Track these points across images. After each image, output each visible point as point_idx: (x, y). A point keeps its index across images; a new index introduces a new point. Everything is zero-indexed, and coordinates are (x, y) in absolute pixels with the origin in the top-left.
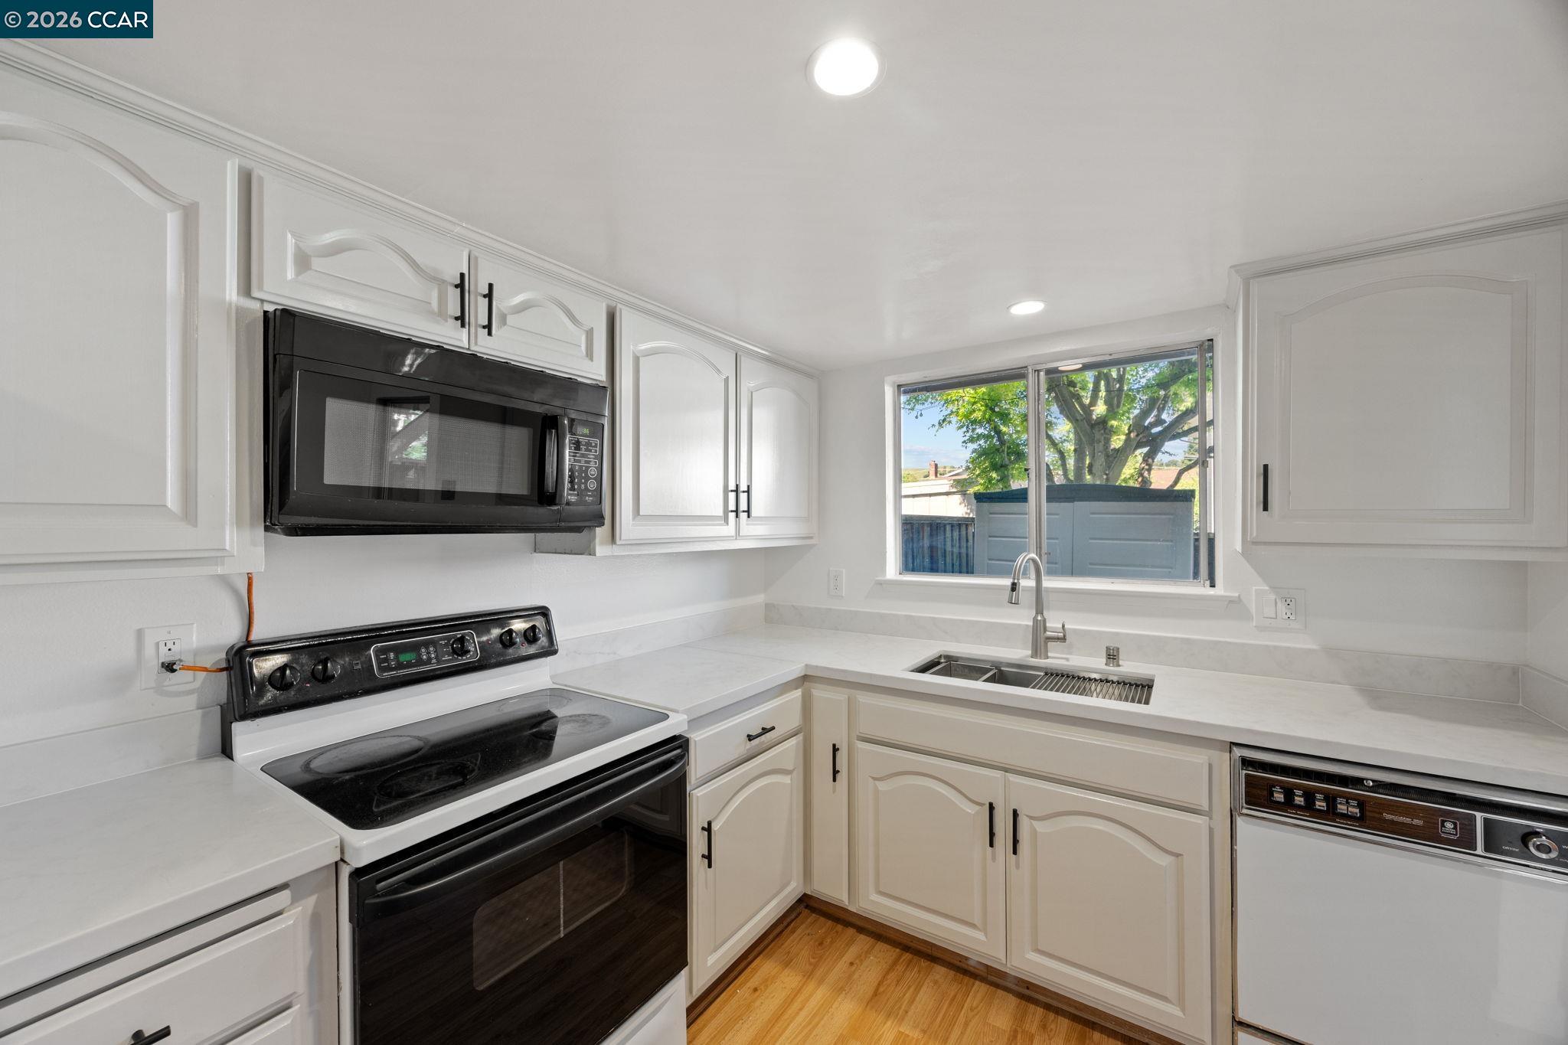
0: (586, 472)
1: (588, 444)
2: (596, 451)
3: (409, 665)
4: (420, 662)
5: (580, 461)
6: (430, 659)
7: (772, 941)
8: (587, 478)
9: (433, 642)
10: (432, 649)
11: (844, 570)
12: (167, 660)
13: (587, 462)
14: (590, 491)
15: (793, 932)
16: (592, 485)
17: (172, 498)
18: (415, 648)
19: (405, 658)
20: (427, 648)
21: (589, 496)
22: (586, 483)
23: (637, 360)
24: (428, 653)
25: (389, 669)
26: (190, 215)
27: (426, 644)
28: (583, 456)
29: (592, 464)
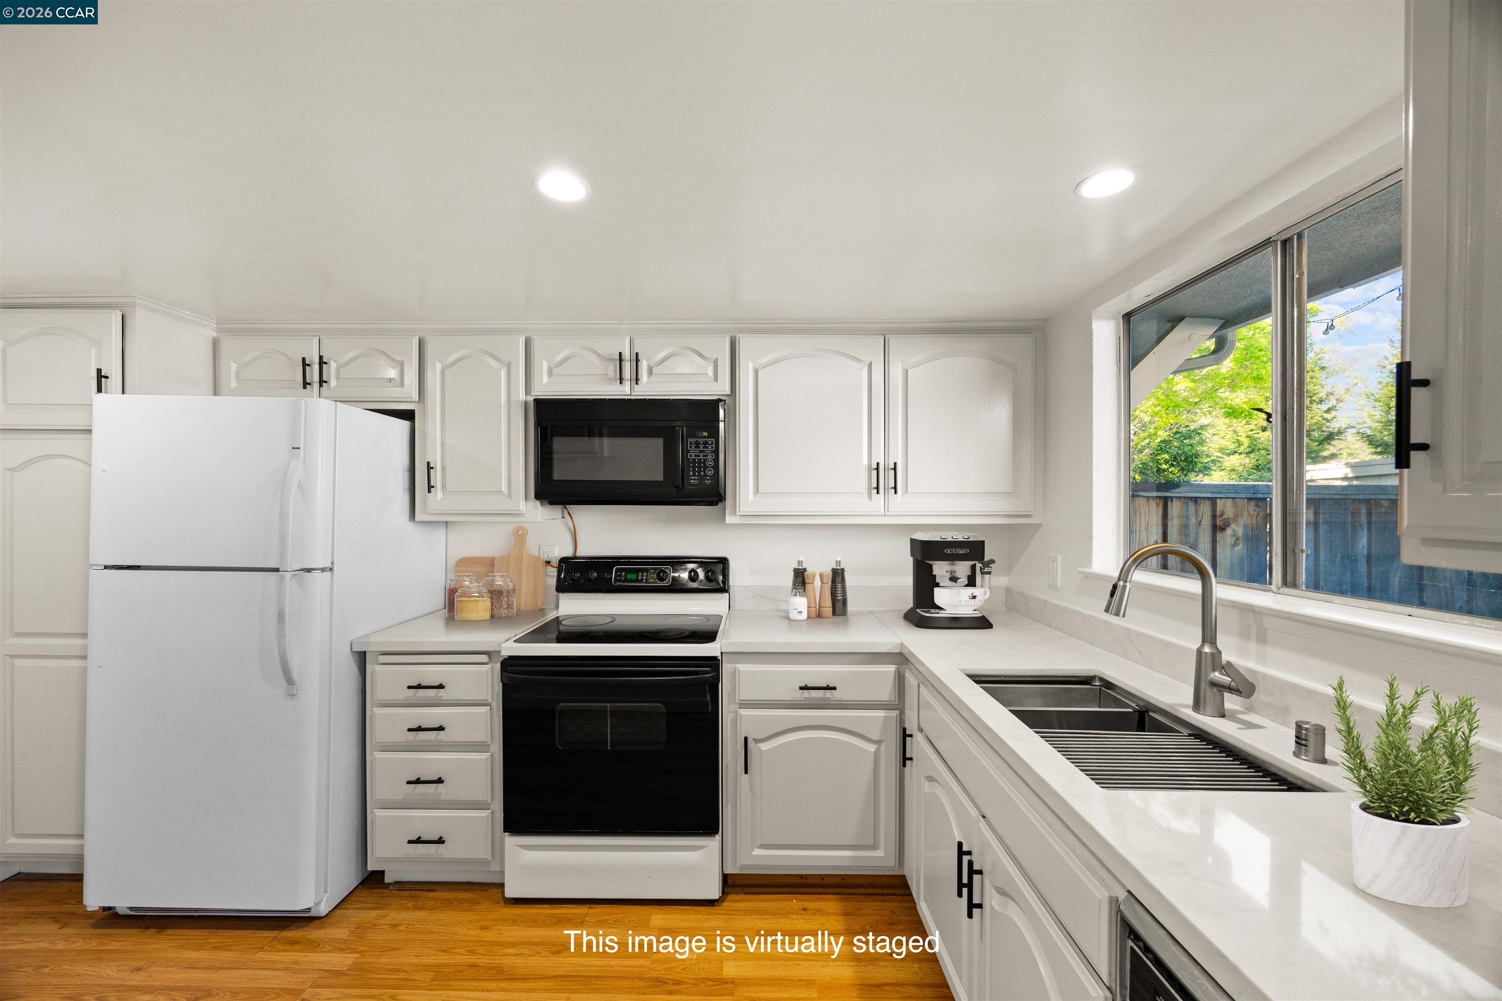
0: (704, 463)
1: (706, 443)
2: (712, 448)
3: (631, 581)
4: (637, 580)
5: (699, 456)
6: (642, 579)
7: (860, 894)
8: (706, 467)
9: (647, 570)
10: (645, 574)
11: (1060, 557)
12: (548, 560)
13: (704, 456)
14: (709, 476)
15: (884, 901)
16: (710, 473)
17: (504, 488)
18: (636, 571)
19: (630, 576)
20: (643, 573)
21: (708, 480)
22: (704, 471)
23: (756, 372)
24: (643, 576)
25: (620, 581)
26: (509, 366)
27: (643, 570)
28: (701, 452)
29: (710, 457)
